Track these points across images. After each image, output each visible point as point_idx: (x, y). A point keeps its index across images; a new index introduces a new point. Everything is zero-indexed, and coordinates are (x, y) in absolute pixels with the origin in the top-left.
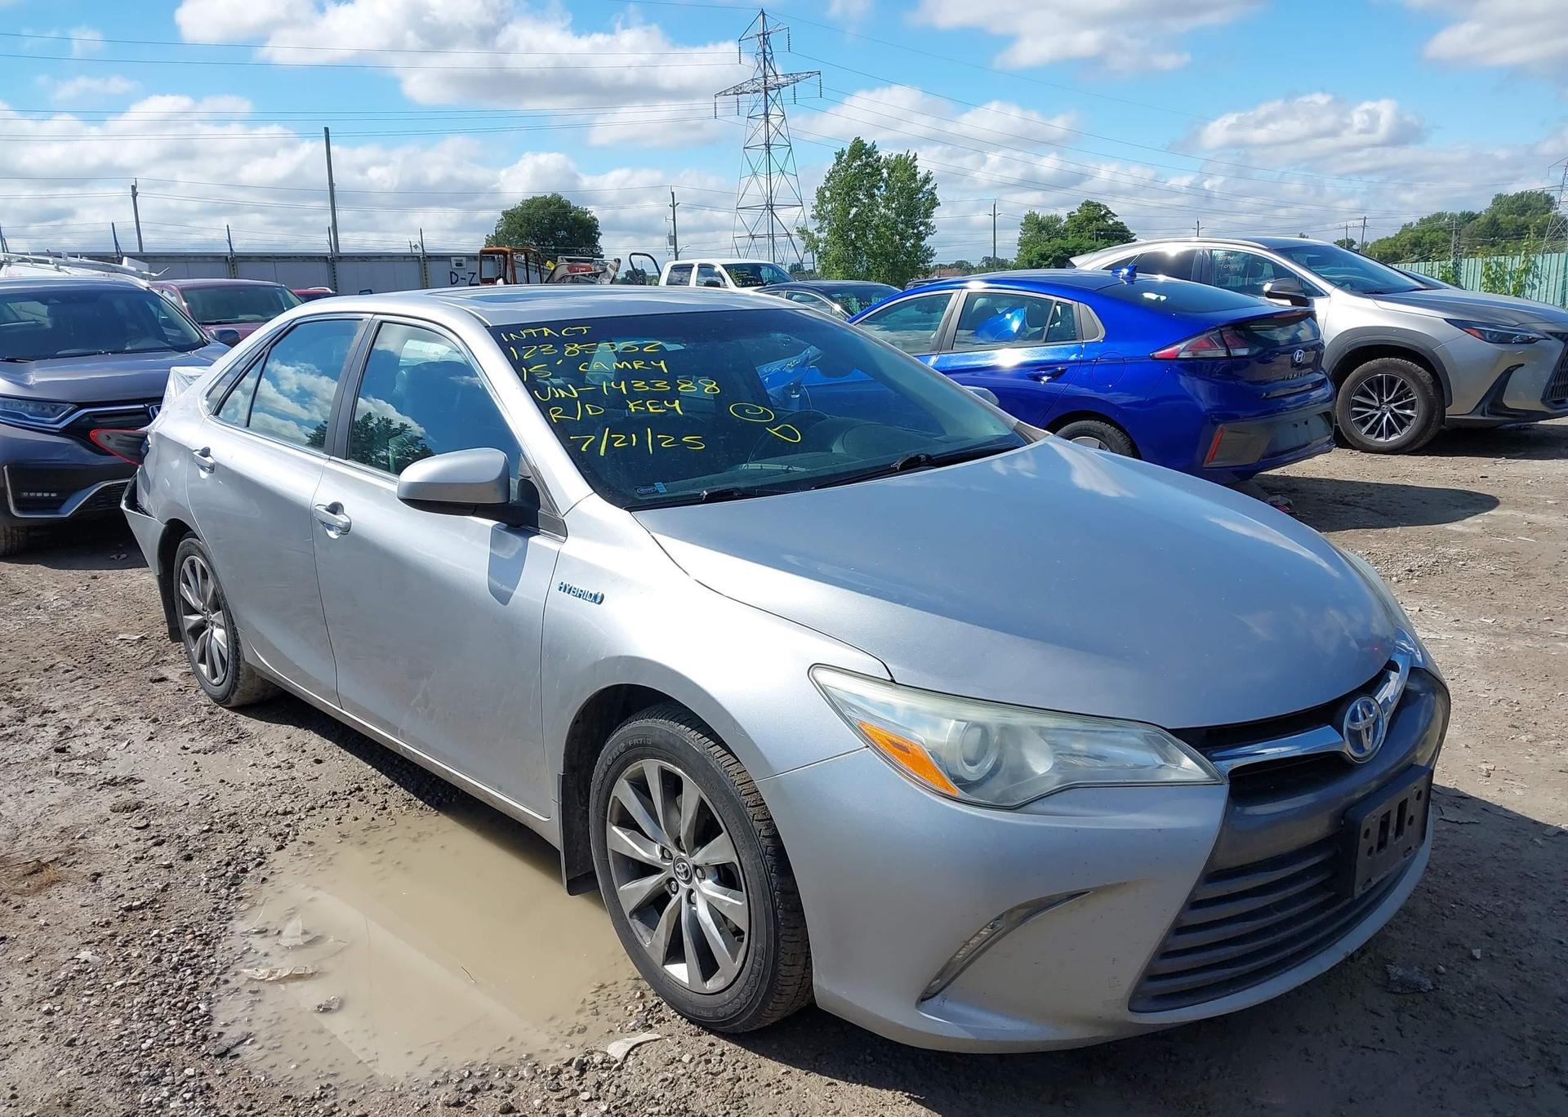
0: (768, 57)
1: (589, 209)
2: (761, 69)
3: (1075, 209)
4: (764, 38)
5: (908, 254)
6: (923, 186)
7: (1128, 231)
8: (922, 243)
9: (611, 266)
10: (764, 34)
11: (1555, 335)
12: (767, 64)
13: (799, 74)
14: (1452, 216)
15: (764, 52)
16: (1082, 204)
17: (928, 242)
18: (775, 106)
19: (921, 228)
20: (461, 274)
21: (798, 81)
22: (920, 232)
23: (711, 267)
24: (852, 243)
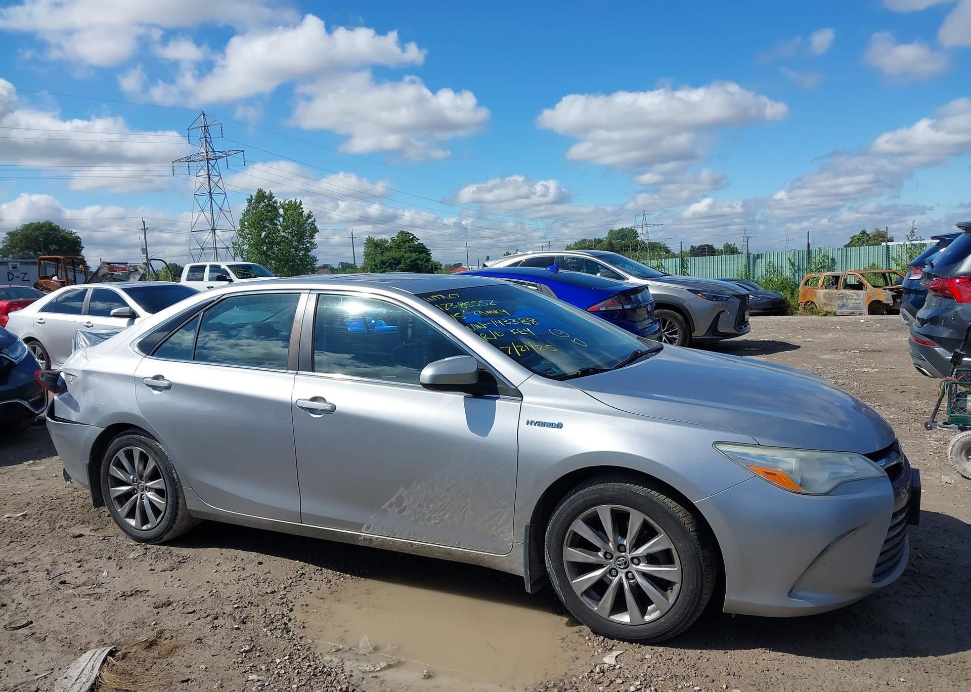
0: (209, 140)
1: (74, 231)
2: (204, 147)
3: (394, 235)
4: (205, 129)
5: (301, 260)
6: (307, 220)
7: (426, 248)
8: (310, 254)
9: (140, 267)
10: (205, 127)
11: (736, 296)
12: (208, 145)
13: (230, 151)
14: (590, 241)
15: (205, 137)
16: (399, 233)
17: (312, 253)
18: (214, 170)
19: (308, 245)
20: (16, 274)
21: (229, 156)
22: (308, 247)
23: (219, 267)
24: (264, 253)
